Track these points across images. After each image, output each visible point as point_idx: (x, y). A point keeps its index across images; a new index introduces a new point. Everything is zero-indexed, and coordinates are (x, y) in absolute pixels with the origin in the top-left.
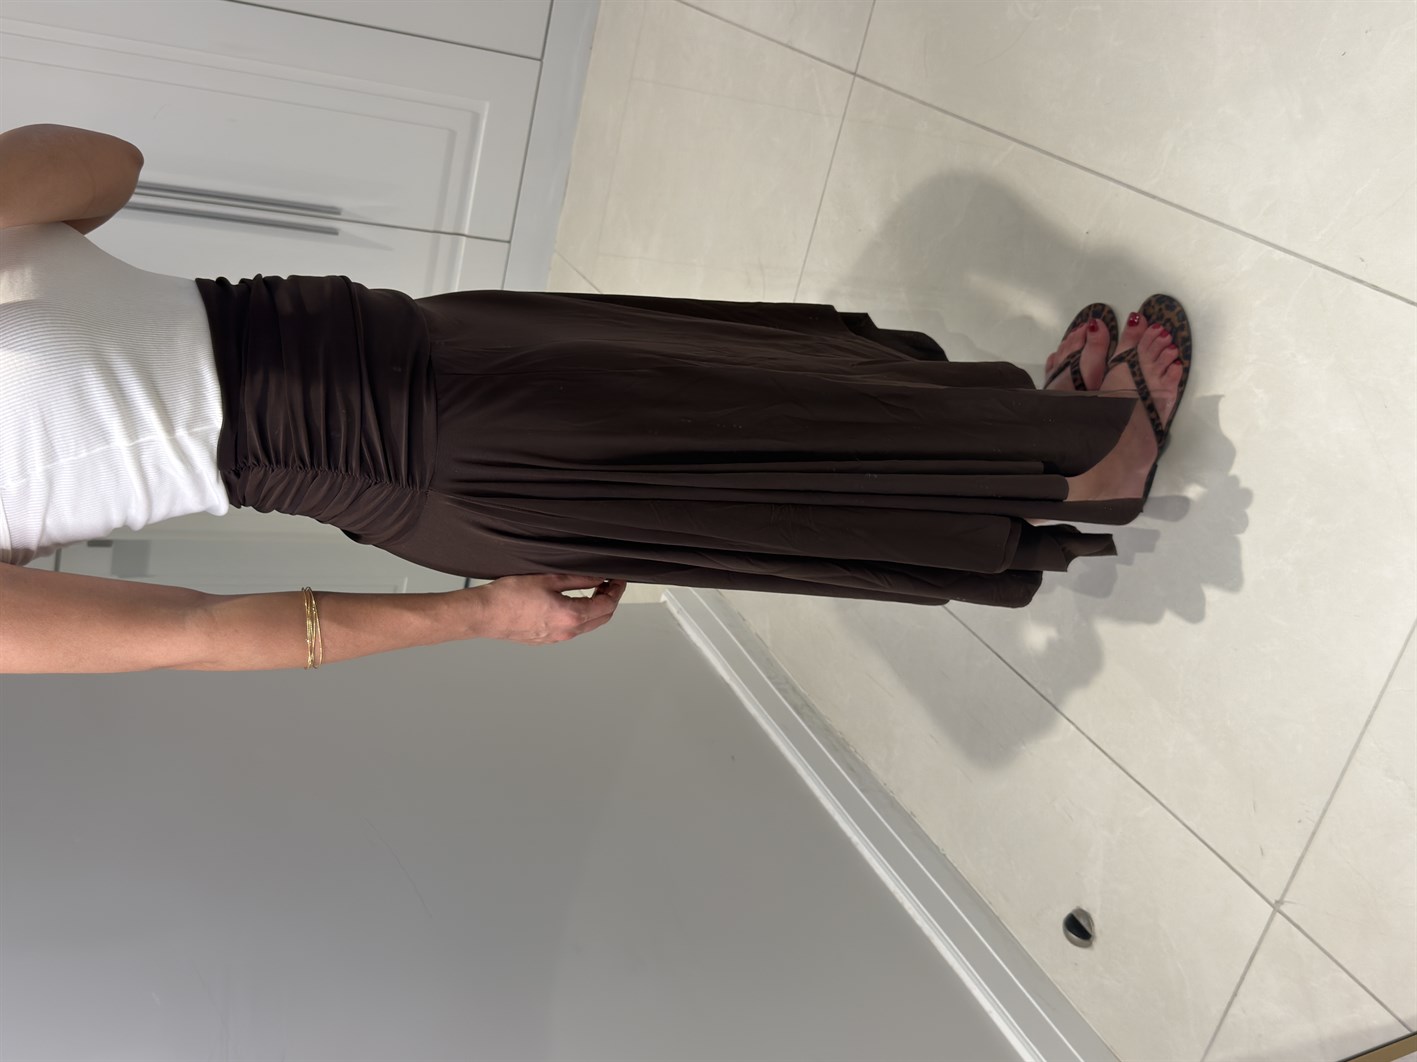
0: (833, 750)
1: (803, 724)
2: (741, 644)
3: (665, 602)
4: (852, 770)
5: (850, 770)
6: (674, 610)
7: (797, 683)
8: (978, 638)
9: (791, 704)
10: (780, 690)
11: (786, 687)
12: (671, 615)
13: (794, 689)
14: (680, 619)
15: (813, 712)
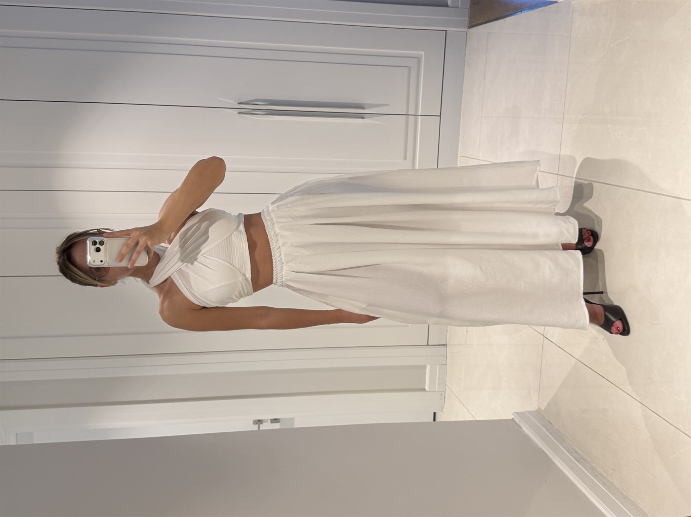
0: (595, 476)
1: (579, 465)
2: (550, 434)
3: (513, 419)
4: (606, 484)
5: (604, 484)
6: (517, 421)
7: (576, 448)
8: (648, 408)
9: (574, 458)
10: (568, 452)
12: (517, 424)
13: (576, 452)
14: (521, 425)
15: (585, 461)
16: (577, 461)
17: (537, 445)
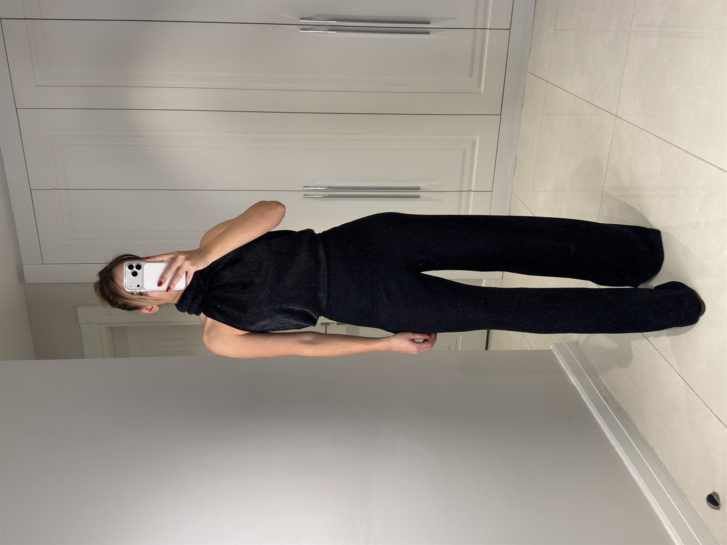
0: (620, 419)
1: (607, 406)
2: (583, 368)
3: (552, 350)
4: (628, 427)
6: (555, 353)
7: (608, 386)
9: (603, 397)
10: (598, 390)
11: (603, 389)
13: (606, 390)
14: (558, 357)
15: (614, 400)
16: (605, 401)
17: (570, 380)
